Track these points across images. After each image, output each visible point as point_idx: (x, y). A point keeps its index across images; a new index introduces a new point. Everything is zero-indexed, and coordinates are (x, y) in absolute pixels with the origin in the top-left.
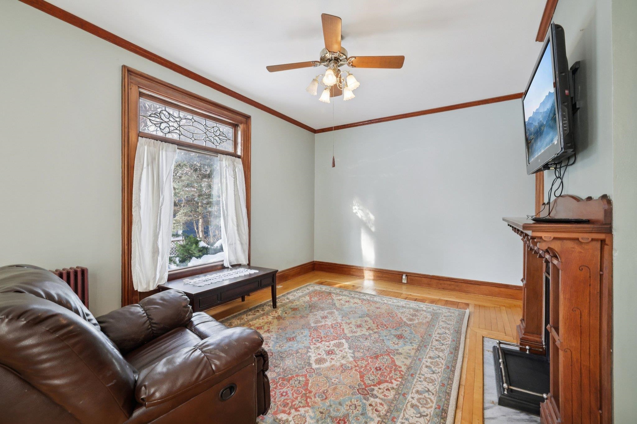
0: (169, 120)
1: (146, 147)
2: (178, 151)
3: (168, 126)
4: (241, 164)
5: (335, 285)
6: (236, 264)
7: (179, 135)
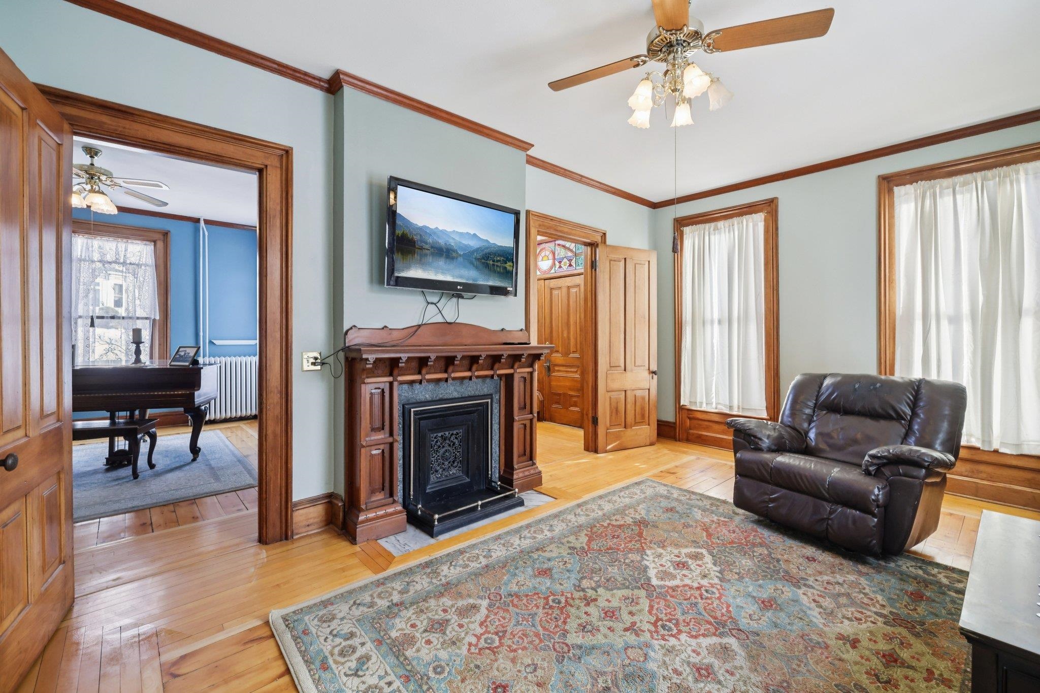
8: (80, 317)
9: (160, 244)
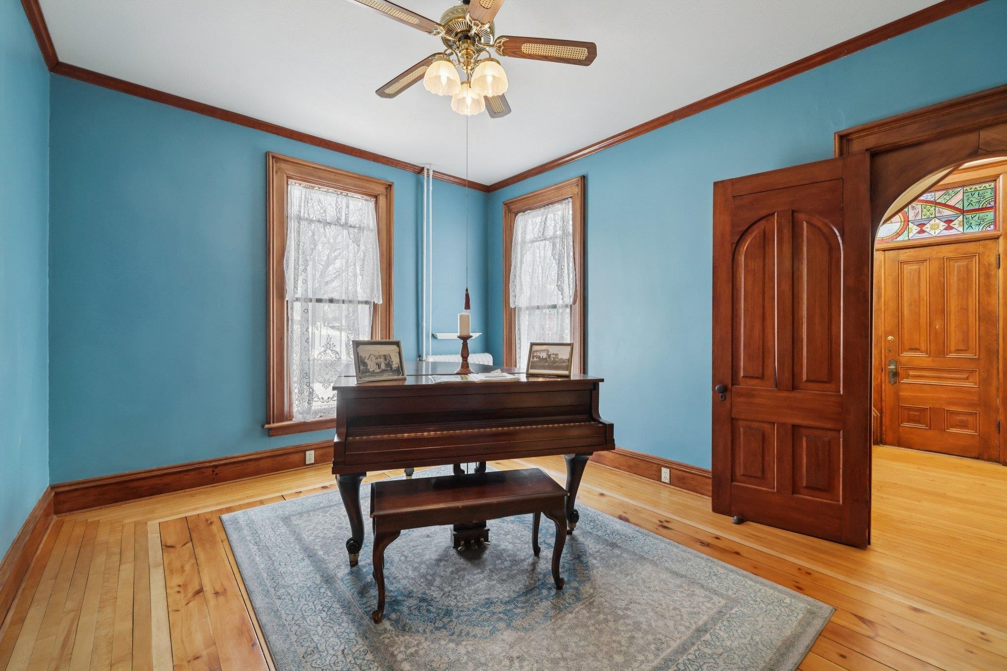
8: (297, 300)
9: (382, 200)
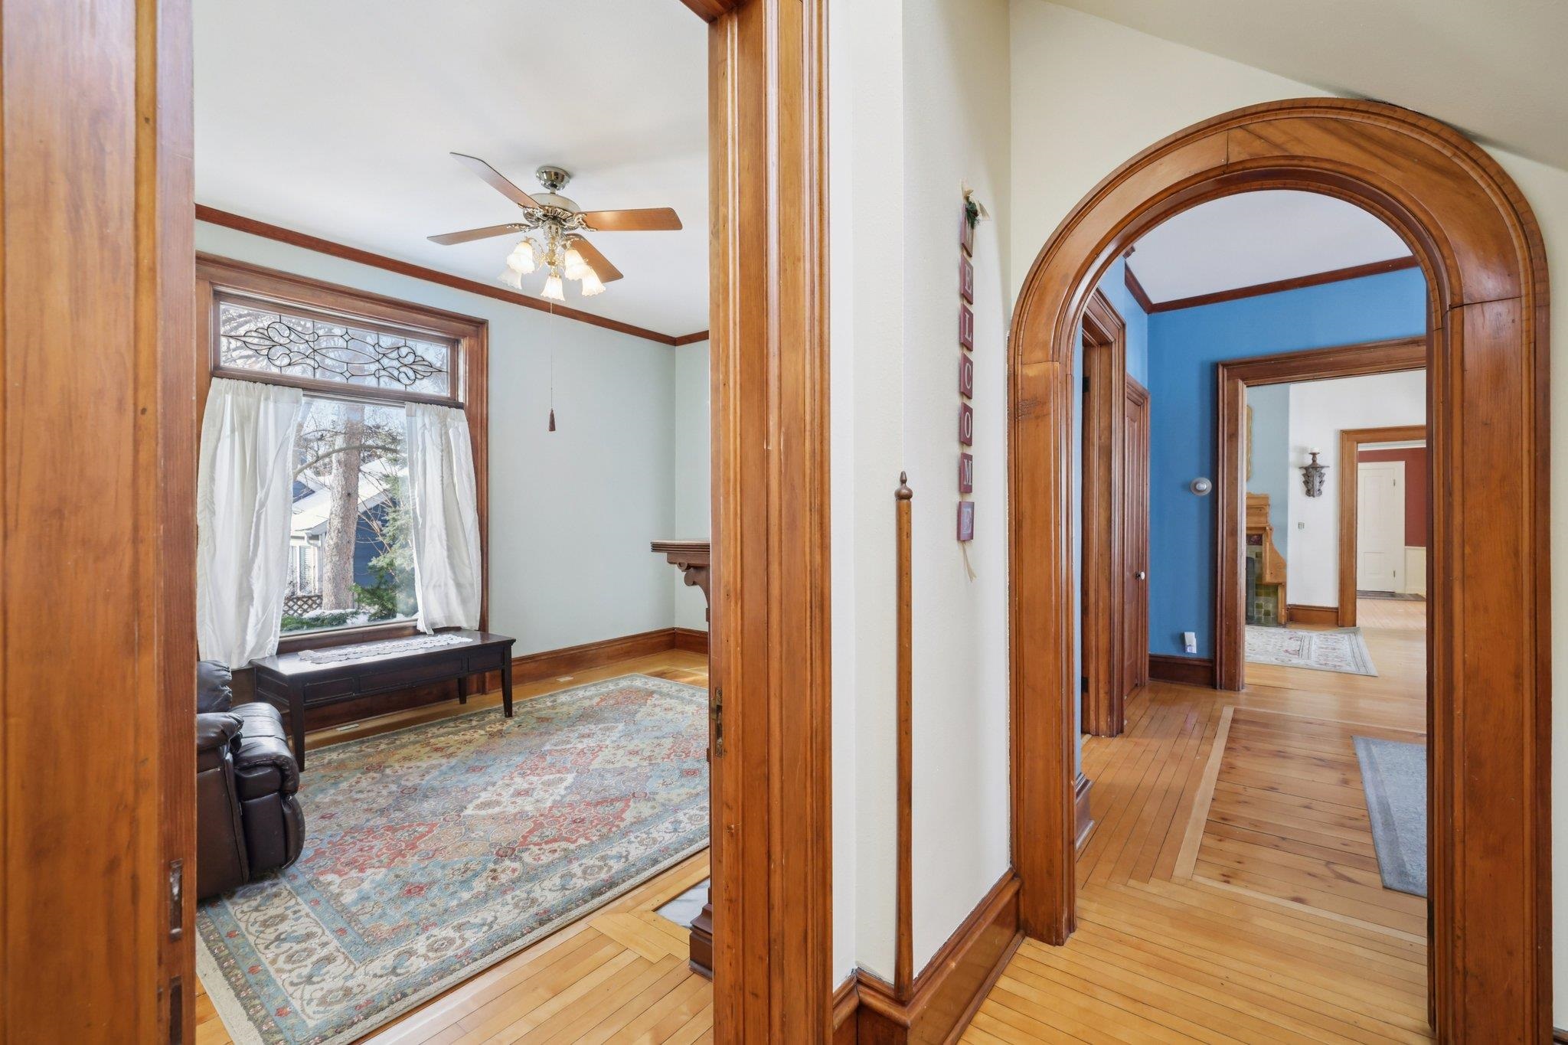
0: (289, 341)
1: (229, 398)
2: (304, 400)
3: (288, 352)
4: (463, 421)
5: (684, 677)
6: (446, 626)
7: (314, 368)
